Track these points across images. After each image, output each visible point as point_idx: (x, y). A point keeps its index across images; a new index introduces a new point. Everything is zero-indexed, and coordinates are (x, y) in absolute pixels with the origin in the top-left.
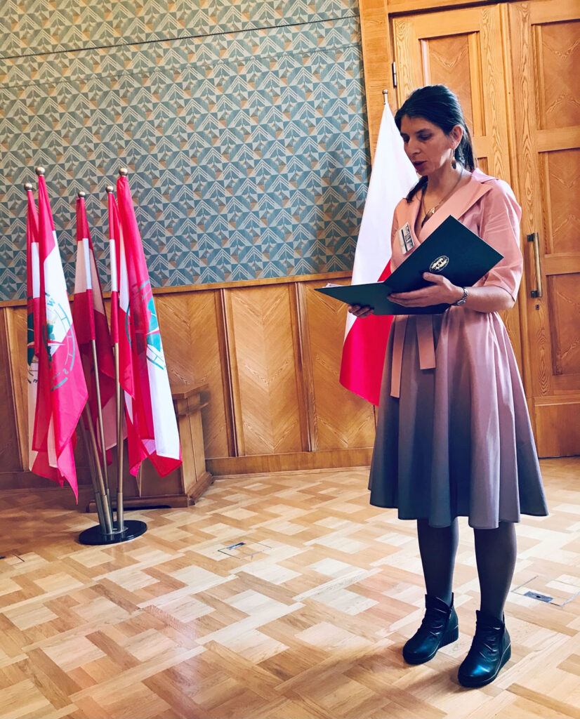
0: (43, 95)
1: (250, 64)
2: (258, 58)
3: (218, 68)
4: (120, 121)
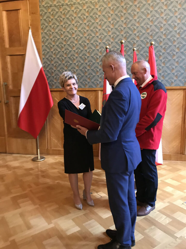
4: (123, 19)
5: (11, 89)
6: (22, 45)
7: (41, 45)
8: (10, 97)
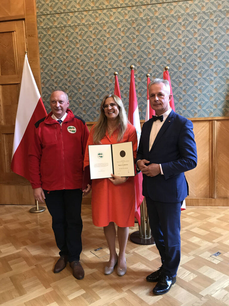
0: (100, 29)
1: (200, 15)
2: (204, 13)
3: (184, 17)
5: (3, 125)
6: (16, 72)
7: (40, 72)
8: (2, 135)
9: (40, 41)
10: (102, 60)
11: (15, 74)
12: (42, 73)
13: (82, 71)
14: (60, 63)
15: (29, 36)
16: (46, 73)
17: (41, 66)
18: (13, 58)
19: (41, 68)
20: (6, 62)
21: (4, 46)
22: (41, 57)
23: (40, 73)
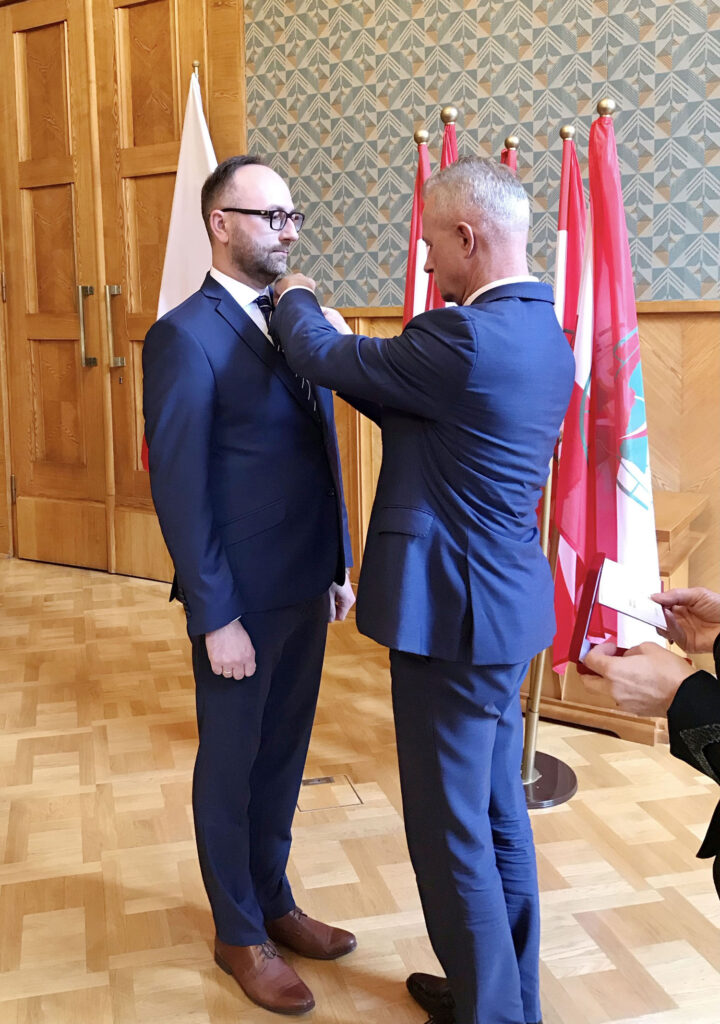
5: (134, 311)
6: (176, 133)
7: (244, 128)
8: (131, 344)
9: (248, 20)
10: (454, 68)
11: (173, 140)
12: (250, 132)
13: (380, 115)
14: (310, 90)
15: (216, 5)
16: (264, 131)
17: (250, 106)
18: (167, 87)
19: (249, 116)
20: (148, 102)
21: (145, 48)
22: (250, 74)
23: (245, 133)
